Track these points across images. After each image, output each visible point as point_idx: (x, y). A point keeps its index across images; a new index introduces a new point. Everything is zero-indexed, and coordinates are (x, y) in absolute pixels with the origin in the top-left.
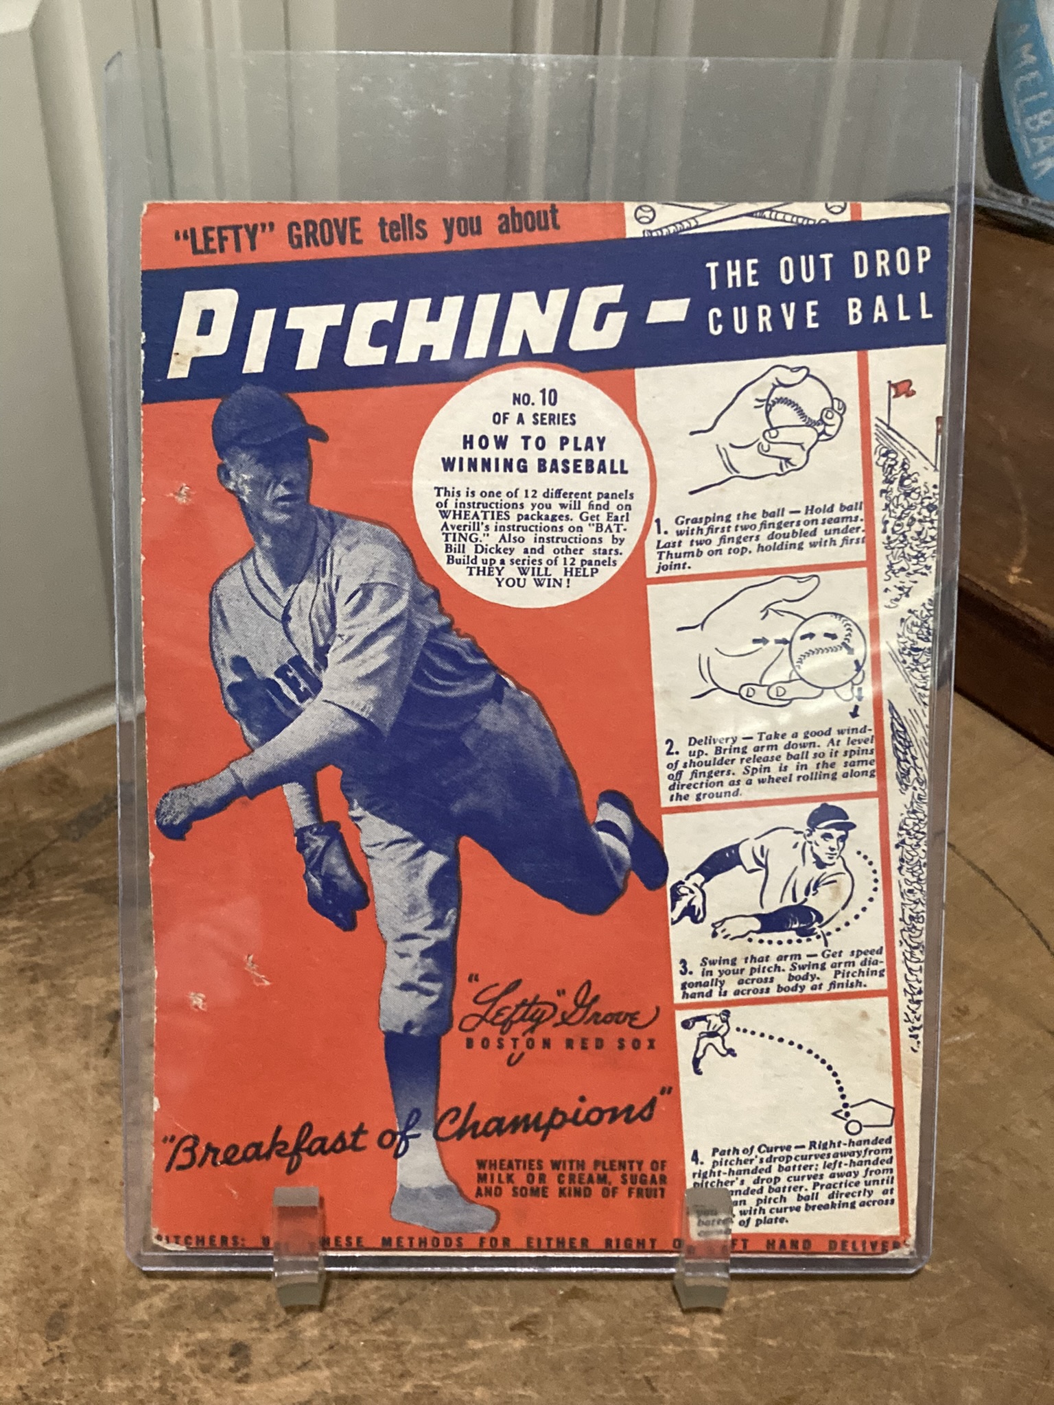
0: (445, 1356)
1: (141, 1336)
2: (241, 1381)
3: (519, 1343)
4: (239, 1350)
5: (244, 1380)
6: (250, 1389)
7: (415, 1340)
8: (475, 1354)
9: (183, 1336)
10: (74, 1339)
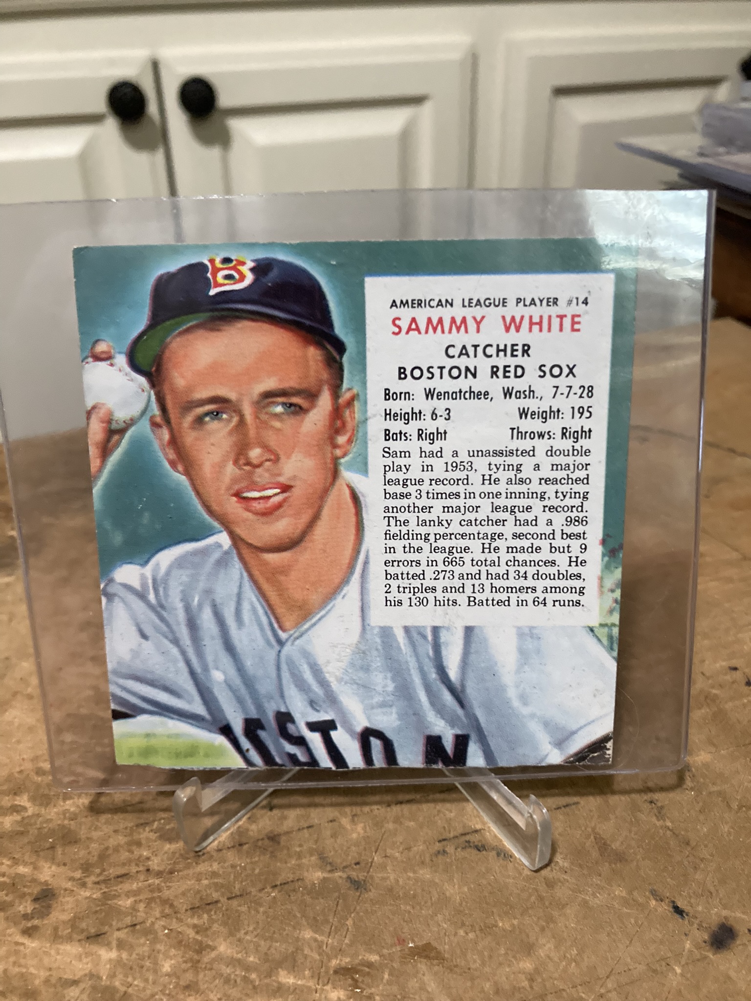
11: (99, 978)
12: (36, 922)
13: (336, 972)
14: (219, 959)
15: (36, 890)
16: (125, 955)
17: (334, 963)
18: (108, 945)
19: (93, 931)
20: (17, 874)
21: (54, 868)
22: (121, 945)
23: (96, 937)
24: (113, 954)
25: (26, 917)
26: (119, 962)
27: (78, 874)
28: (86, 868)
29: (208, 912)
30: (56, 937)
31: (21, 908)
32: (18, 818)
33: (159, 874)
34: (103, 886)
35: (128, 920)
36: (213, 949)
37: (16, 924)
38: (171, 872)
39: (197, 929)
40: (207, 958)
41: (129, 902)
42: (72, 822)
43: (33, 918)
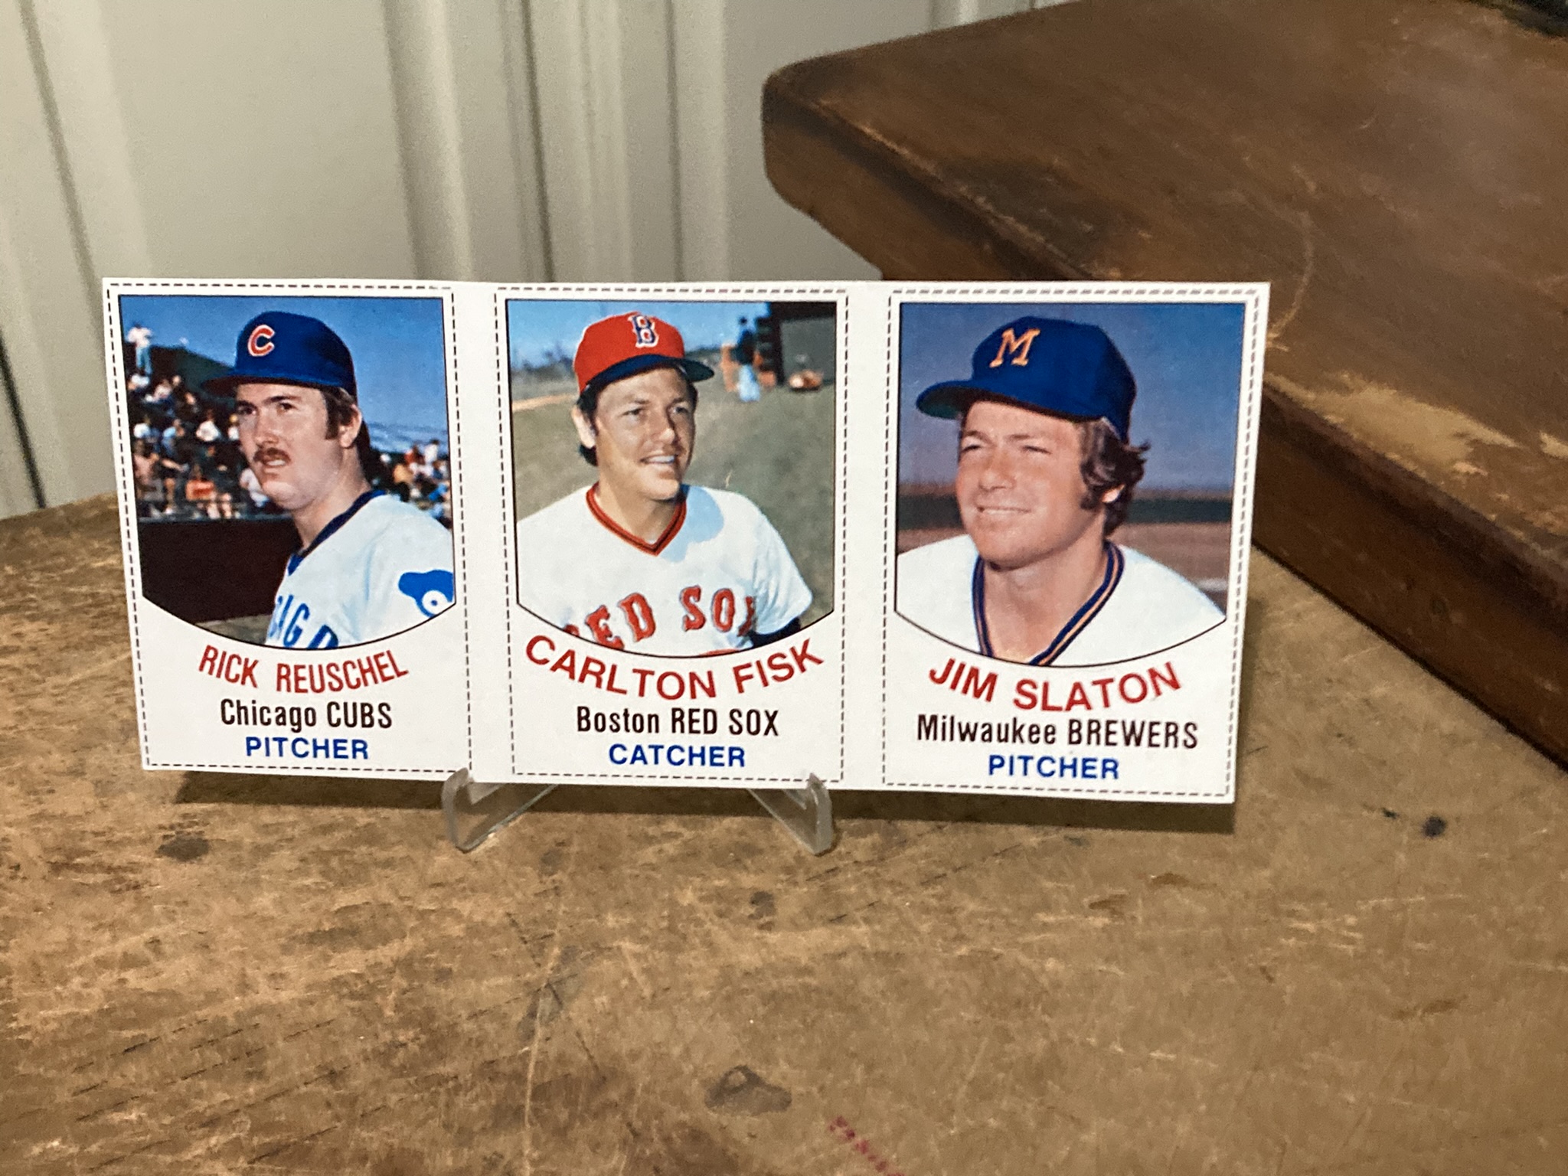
0: (1009, 925)
1: (648, 878)
2: (761, 927)
3: (1100, 921)
4: (761, 899)
5: (768, 927)
6: (773, 937)
7: (971, 906)
8: (1046, 927)
9: (697, 881)
10: (572, 875)
11: (864, 948)
12: (767, 919)
13: (1092, 906)
14: (973, 915)
15: (749, 895)
16: (877, 927)
17: (1086, 901)
18: (855, 922)
19: (832, 914)
20: (717, 888)
21: (752, 876)
22: (867, 921)
23: (840, 919)
24: (864, 928)
25: (751, 916)
26: (875, 933)
27: (782, 876)
28: (789, 870)
29: (940, 884)
30: (795, 925)
31: (742, 912)
32: (679, 842)
33: (870, 863)
34: (817, 881)
35: (862, 901)
36: (963, 909)
37: (747, 925)
38: (882, 859)
39: (940, 897)
40: (961, 916)
41: (853, 889)
42: (743, 837)
43: (762, 917)
